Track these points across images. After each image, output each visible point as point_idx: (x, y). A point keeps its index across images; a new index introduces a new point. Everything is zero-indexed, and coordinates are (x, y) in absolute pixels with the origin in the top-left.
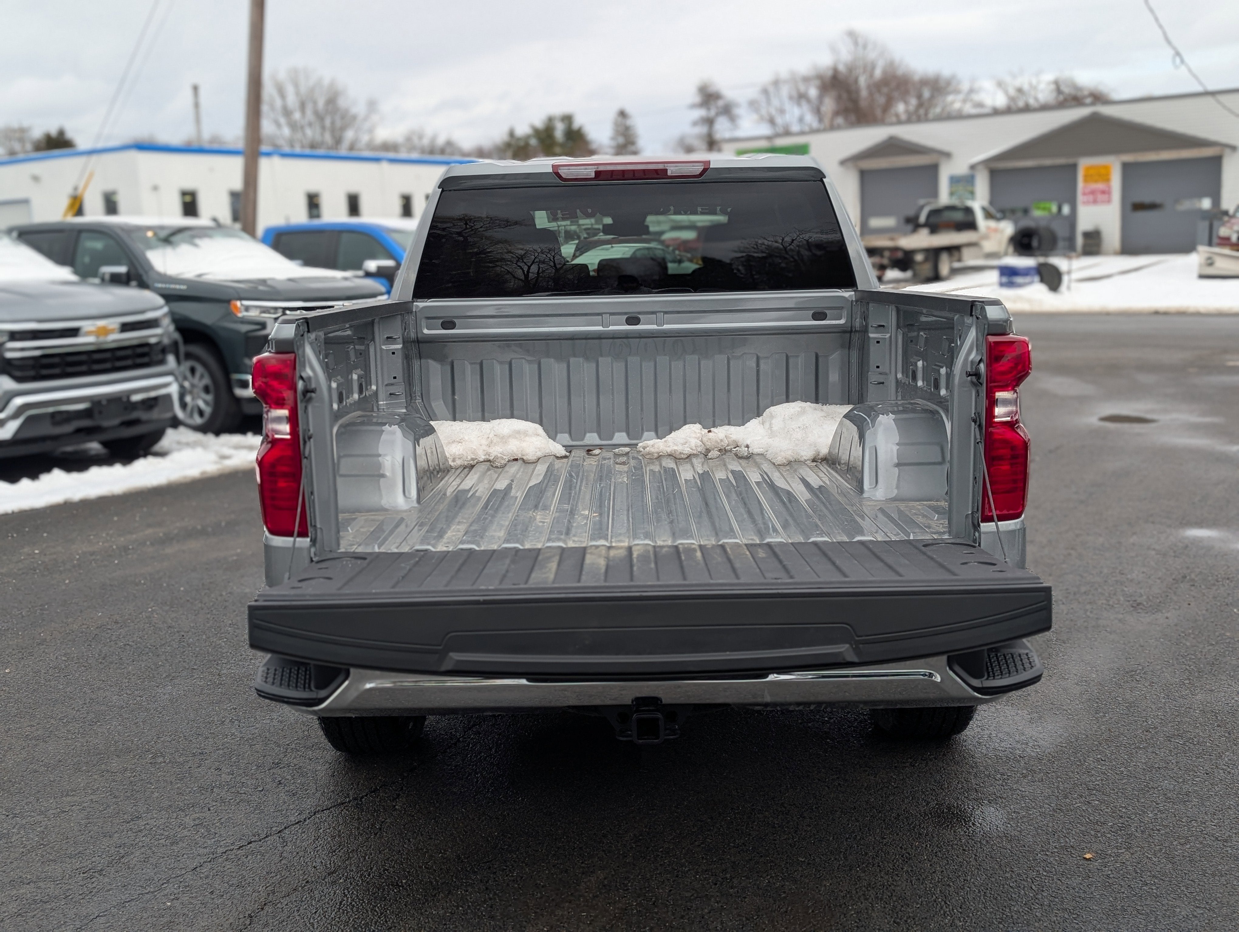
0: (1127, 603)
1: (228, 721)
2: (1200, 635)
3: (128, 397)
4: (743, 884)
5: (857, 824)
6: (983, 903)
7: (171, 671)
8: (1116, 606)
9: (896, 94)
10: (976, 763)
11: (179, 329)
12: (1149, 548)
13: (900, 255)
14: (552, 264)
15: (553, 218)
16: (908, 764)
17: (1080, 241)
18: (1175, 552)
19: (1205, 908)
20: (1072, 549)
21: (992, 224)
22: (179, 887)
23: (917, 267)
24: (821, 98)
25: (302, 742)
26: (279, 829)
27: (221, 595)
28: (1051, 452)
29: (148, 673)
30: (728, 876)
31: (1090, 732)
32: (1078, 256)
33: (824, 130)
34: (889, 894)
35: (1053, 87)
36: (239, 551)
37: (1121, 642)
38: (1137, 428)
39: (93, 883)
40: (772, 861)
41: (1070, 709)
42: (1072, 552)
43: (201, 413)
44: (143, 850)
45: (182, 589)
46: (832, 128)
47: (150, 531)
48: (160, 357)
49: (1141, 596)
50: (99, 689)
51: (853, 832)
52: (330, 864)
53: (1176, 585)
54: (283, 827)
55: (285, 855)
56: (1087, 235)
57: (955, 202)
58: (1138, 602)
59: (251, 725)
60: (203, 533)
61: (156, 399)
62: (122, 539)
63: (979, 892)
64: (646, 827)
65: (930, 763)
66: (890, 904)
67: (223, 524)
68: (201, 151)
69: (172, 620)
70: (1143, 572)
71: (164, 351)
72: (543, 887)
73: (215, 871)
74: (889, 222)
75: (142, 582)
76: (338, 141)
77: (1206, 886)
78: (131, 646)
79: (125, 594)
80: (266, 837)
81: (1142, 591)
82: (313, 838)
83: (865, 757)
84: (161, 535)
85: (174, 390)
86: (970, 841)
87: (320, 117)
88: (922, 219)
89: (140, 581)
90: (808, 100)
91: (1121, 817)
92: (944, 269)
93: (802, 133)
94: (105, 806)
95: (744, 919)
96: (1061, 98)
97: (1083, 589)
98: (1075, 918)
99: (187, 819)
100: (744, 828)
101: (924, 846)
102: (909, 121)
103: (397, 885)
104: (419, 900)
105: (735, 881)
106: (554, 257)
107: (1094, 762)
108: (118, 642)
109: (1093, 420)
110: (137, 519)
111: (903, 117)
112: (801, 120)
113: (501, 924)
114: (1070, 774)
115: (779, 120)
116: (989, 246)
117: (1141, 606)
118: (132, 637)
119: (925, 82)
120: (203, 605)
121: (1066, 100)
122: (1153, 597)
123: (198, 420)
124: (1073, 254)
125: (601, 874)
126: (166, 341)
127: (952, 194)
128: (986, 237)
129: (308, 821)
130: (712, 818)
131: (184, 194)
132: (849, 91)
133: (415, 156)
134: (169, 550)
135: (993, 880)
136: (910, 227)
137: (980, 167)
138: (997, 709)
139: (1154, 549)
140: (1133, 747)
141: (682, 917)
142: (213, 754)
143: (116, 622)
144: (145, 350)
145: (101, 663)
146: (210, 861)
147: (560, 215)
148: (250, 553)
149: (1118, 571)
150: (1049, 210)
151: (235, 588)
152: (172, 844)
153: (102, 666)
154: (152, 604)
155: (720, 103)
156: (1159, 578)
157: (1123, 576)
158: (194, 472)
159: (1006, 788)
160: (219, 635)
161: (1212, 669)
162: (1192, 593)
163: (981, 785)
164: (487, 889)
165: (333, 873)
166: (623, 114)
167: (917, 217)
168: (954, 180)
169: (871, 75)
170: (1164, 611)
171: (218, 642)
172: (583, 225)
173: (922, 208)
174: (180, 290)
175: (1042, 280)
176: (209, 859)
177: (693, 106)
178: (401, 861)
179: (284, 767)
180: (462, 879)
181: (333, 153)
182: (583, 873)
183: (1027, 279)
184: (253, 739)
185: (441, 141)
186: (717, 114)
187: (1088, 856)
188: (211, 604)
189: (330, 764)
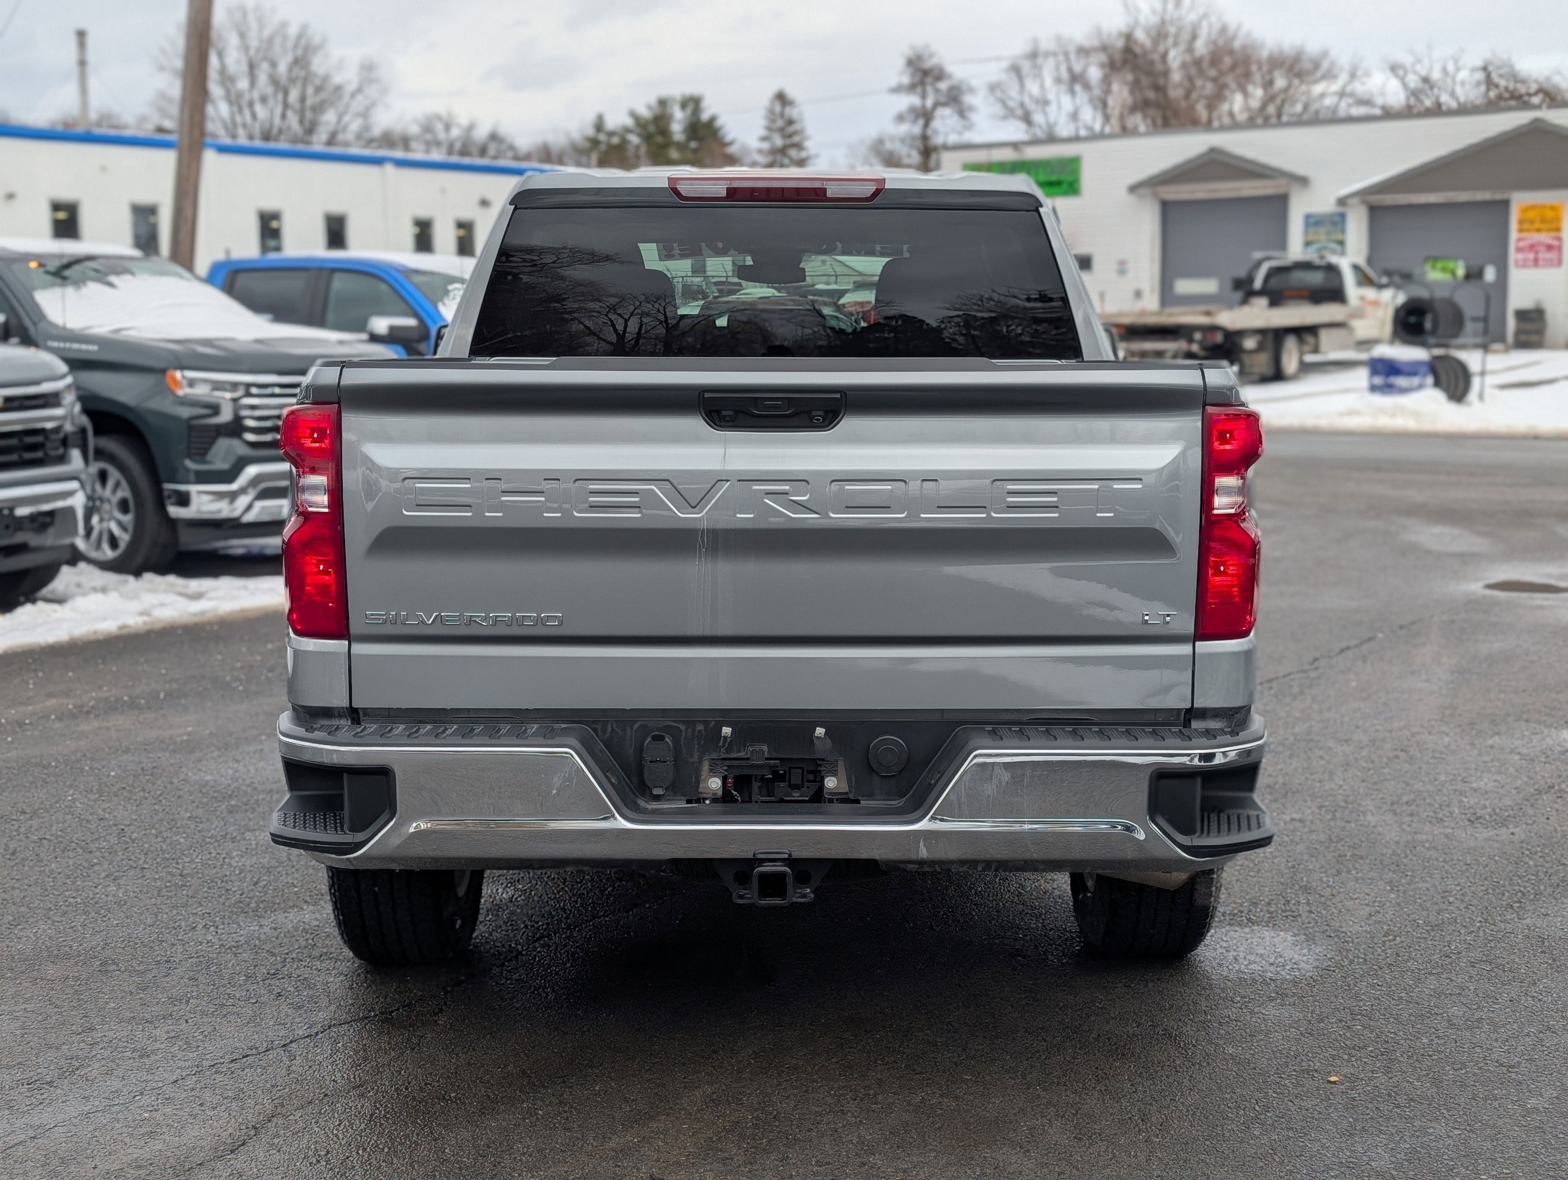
0: (1463, 816)
1: (200, 926)
2: (1551, 853)
3: (12, 510)
4: (891, 1100)
5: (1045, 1044)
6: (1190, 1121)
7: (112, 870)
8: (1446, 819)
9: (1230, 80)
10: (1211, 985)
11: (86, 411)
12: (1512, 752)
13: (1219, 338)
14: (662, 317)
15: (667, 255)
16: (1120, 985)
17: (1511, 324)
18: (1547, 757)
19: (1465, 1129)
20: (1402, 750)
21: (1370, 293)
22: (157, 1099)
23: (1247, 359)
24: (1106, 81)
25: (306, 951)
26: (282, 1043)
27: (172, 783)
28: (1402, 627)
29: (79, 871)
30: (871, 1092)
31: (1371, 956)
32: (1507, 350)
33: (1111, 136)
34: (1074, 1112)
35: (1480, 76)
36: (190, 729)
37: (1441, 859)
38: (1539, 599)
39: (42, 1094)
40: (930, 1079)
41: (1351, 932)
42: (1401, 754)
43: (114, 542)
44: (103, 1062)
45: (113, 774)
46: (1125, 131)
47: (53, 702)
48: (61, 451)
49: (1485, 807)
50: (13, 888)
51: (1038, 1051)
52: (354, 1078)
53: (1537, 797)
54: (288, 1041)
55: (293, 1068)
56: (1522, 315)
57: (1311, 256)
58: (1478, 815)
59: (233, 931)
60: (133, 705)
61: (51, 514)
62: (13, 712)
63: (1188, 1111)
64: (769, 1044)
65: (1150, 985)
66: (1073, 1121)
67: (162, 695)
68: (89, 138)
69: (104, 810)
70: (1496, 781)
71: (65, 442)
72: (633, 1100)
73: (202, 1084)
74: (1208, 286)
75: (53, 764)
76: (311, 130)
77: (1473, 1109)
78: (49, 840)
79: (31, 779)
80: (267, 1051)
81: (1487, 803)
82: (330, 1052)
83: (1065, 976)
84: (71, 707)
85: (78, 501)
86: (1186, 1063)
87: (280, 87)
88: (1258, 284)
89: (50, 764)
90: (1087, 86)
91: (1387, 1042)
92: (1290, 363)
93: (1076, 139)
94: (44, 1016)
95: (887, 1133)
96: (1492, 94)
97: (1405, 799)
98: (1300, 1137)
99: (158, 1032)
100: (897, 1046)
101: (1127, 1067)
102: (1251, 124)
103: (444, 1098)
104: (473, 1113)
105: (880, 1098)
106: (665, 308)
107: (1367, 987)
108: (29, 835)
109: (1476, 588)
110: (31, 686)
111: (1242, 117)
112: (1074, 116)
113: (580, 1136)
114: (1333, 998)
115: (1038, 118)
116: (1363, 328)
117: (1482, 821)
118: (49, 830)
119: (1277, 62)
120: (146, 795)
121: (1500, 97)
122: (1501, 809)
123: (109, 554)
124: (1497, 346)
125: (708, 1089)
126: (68, 427)
127: (1307, 244)
128: (1359, 314)
129: (320, 1036)
130: (856, 1036)
131: (56, 207)
132: (1151, 73)
133: (437, 156)
134: (84, 727)
135: (1207, 1100)
136: (1238, 295)
137: (1354, 201)
138: (1253, 930)
139: (1519, 753)
140: (1423, 972)
141: (810, 1130)
142: (184, 963)
143: (23, 812)
144: (39, 439)
145: (9, 859)
146: (195, 1074)
147: (676, 252)
148: (207, 732)
149: (1460, 778)
150: (1453, 273)
151: (190, 774)
152: (141, 1057)
153: (11, 863)
154: (71, 792)
155: (943, 86)
156: (1516, 788)
157: (1466, 784)
158: (109, 626)
159: (1245, 1011)
160: (174, 829)
161: (1554, 892)
162: (1556, 806)
163: (1213, 1007)
164: (560, 1102)
165: (358, 1087)
166: (781, 98)
167: (1250, 279)
168: (1312, 222)
169: (1190, 50)
170: (1511, 826)
171: (174, 838)
172: (713, 277)
173: (1259, 264)
174: (87, 352)
175: (1437, 384)
176: (193, 1072)
177: (897, 90)
178: (448, 1076)
179: (283, 978)
180: (528, 1093)
181: (300, 147)
182: (685, 1088)
183: (1416, 381)
184: (237, 947)
185: (481, 133)
186: (936, 105)
187: (1333, 1079)
188: (158, 793)
189: (346, 975)
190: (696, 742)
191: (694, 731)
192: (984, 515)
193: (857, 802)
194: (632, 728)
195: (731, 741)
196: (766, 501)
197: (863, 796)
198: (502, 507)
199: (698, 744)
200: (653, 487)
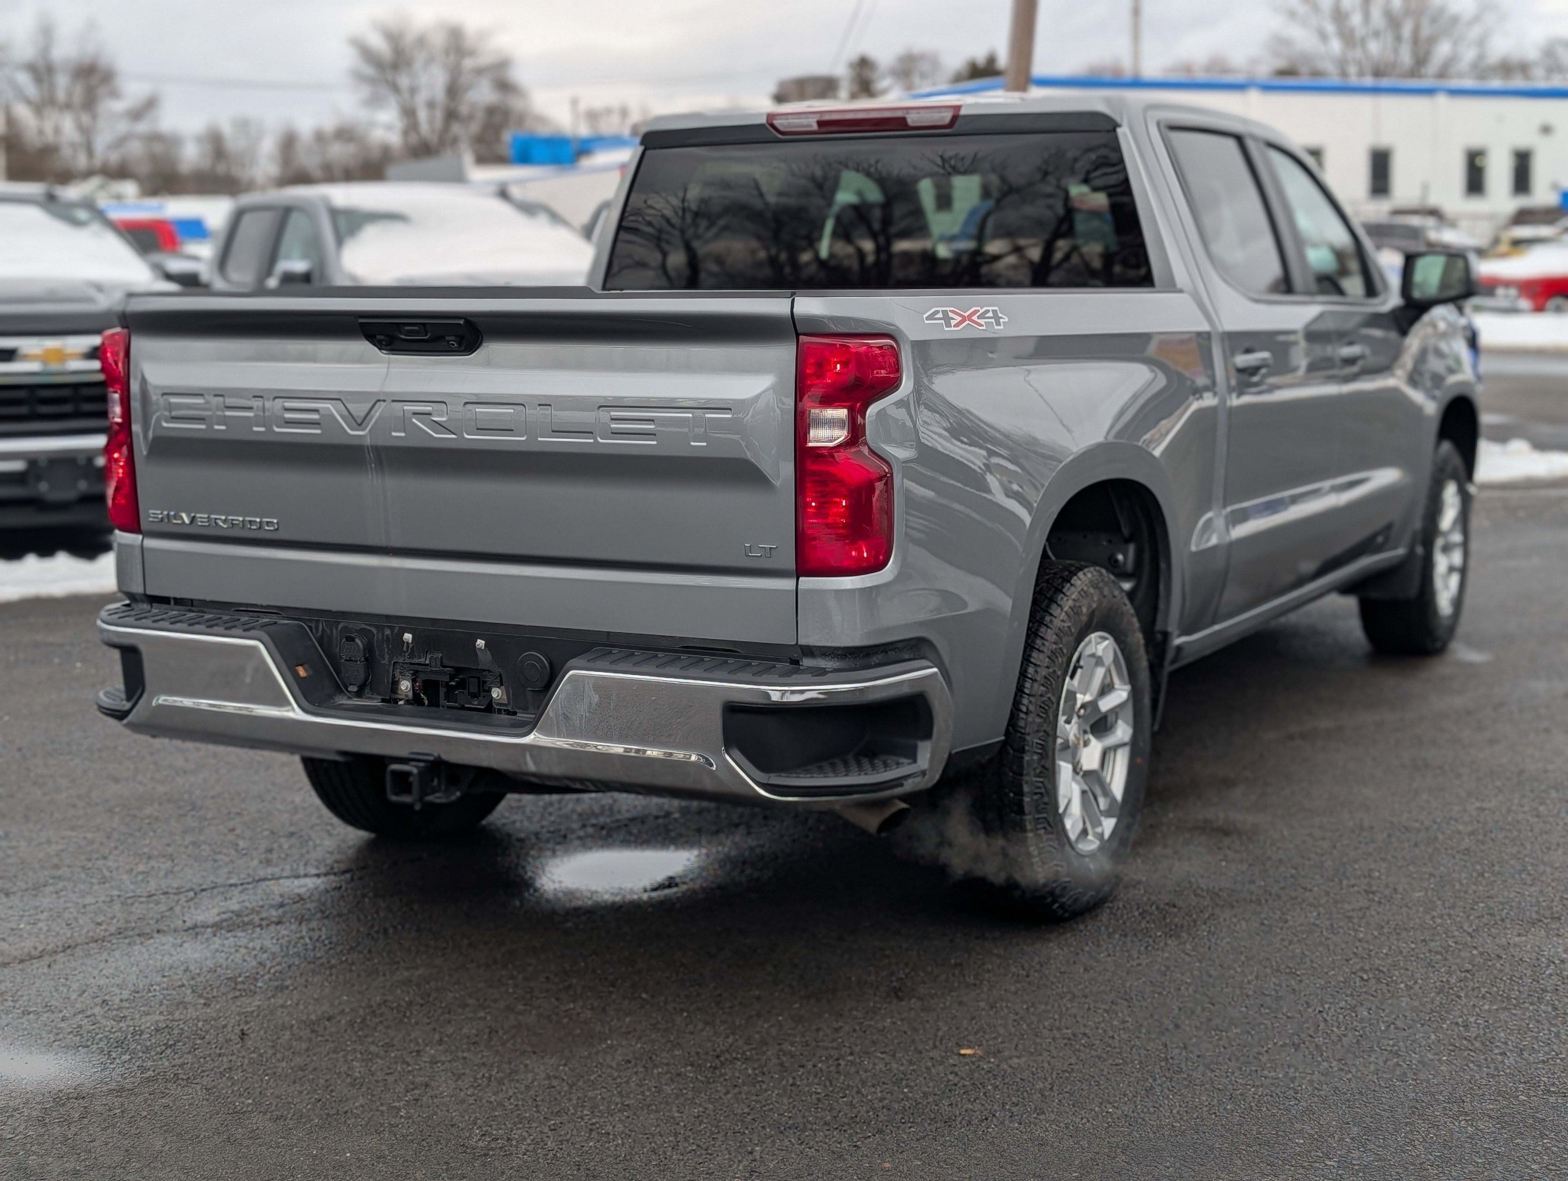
26: (205, 887)
54: (212, 887)
80: (184, 892)
190: (385, 646)
191: (383, 634)
192: (592, 441)
193: (515, 714)
194: (337, 628)
195: (413, 647)
196: (414, 420)
197: (519, 709)
198: (224, 420)
199: (388, 647)
200: (329, 406)
